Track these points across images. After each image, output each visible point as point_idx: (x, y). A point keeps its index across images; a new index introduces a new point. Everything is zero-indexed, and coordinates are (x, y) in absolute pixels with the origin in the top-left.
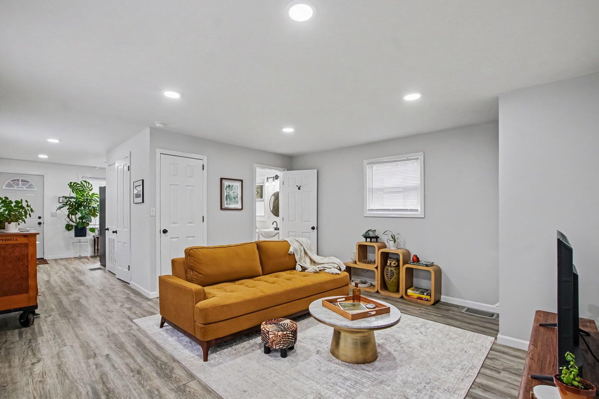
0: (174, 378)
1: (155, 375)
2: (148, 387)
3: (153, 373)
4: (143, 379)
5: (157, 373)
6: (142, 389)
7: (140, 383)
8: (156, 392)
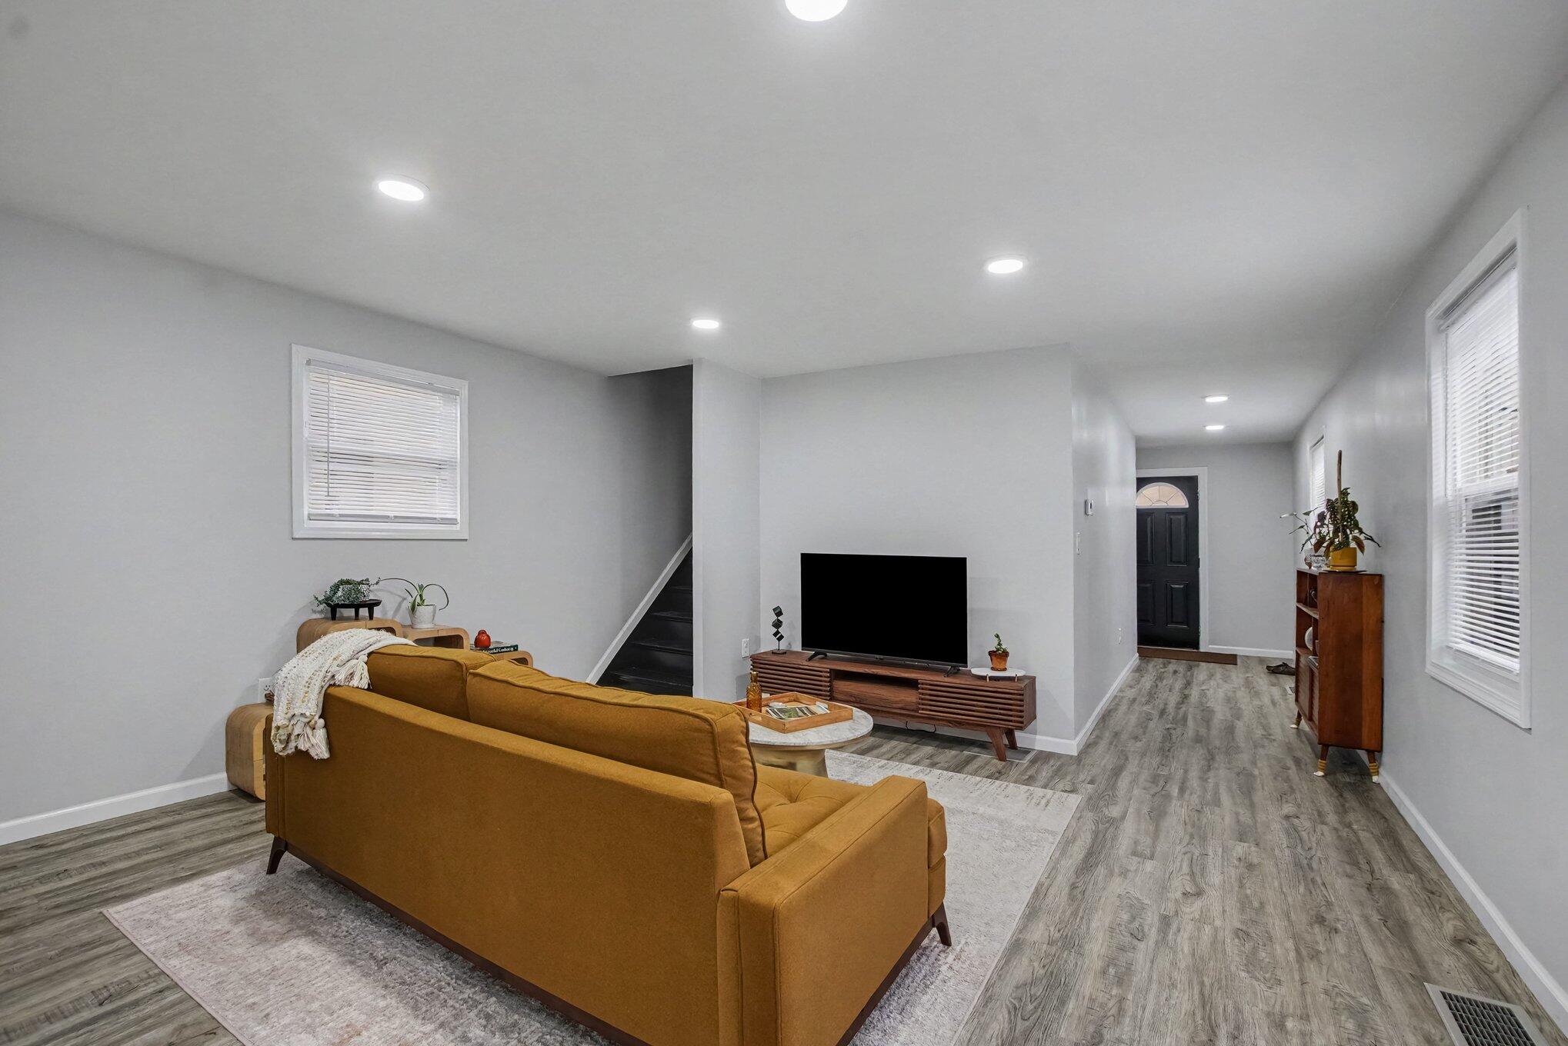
0: (1046, 968)
1: (1071, 1005)
2: (1114, 992)
3: (1070, 1011)
4: (1105, 1017)
5: (1063, 1002)
6: (1130, 997)
7: (1121, 1011)
8: (1112, 971)
